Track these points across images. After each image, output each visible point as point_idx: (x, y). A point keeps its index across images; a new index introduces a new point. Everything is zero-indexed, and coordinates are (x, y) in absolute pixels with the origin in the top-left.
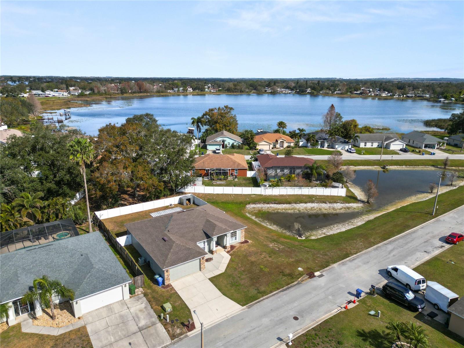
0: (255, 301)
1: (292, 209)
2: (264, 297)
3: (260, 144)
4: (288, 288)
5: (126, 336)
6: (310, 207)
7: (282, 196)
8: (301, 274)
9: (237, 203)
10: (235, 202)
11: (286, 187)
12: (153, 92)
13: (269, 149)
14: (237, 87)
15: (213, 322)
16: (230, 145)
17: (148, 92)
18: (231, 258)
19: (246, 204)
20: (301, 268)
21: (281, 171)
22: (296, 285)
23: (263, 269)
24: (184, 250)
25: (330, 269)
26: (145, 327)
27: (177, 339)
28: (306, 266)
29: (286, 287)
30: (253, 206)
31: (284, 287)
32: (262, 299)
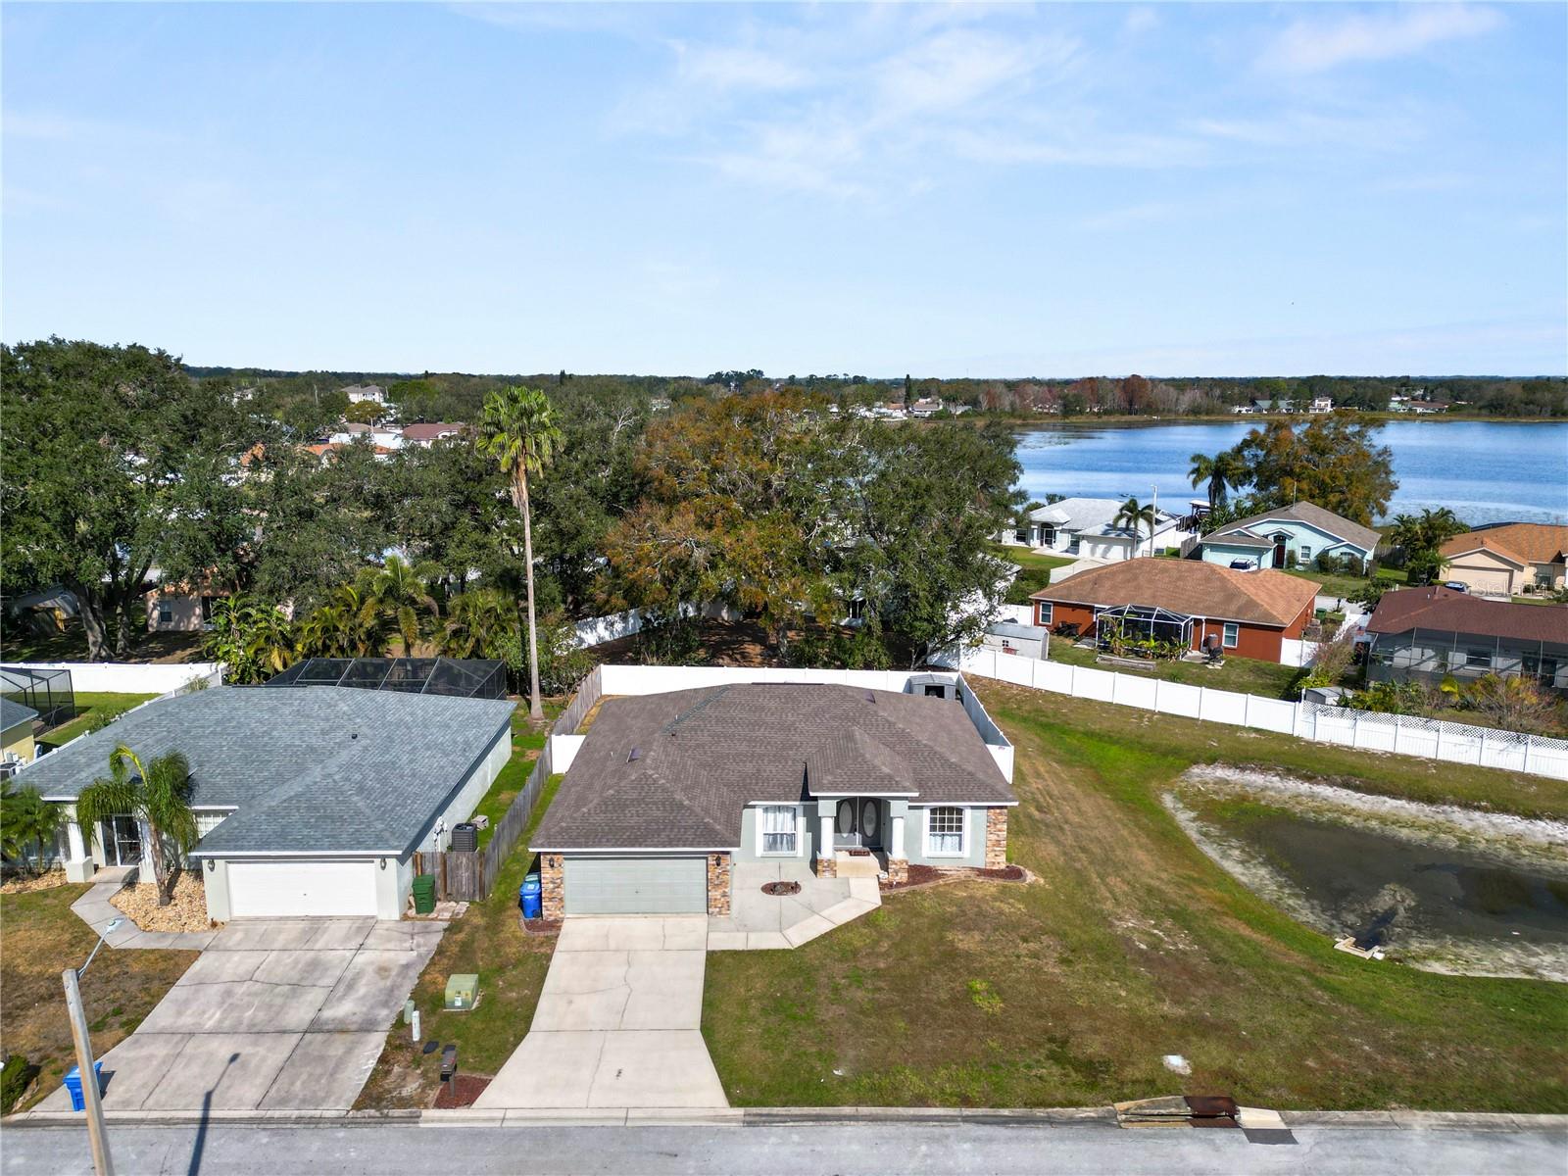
0: (806, 1110)
1: (1426, 828)
2: (864, 1110)
3: (1455, 562)
4: (1020, 1121)
5: (255, 1030)
6: (1544, 841)
7: (1407, 759)
8: (1156, 1084)
9: (1152, 749)
10: (1149, 741)
11: (1434, 723)
12: (1177, 413)
13: (1509, 590)
14: (1538, 395)
15: (555, 1114)
16: (1313, 557)
17: (1157, 412)
18: (878, 909)
19: (1196, 763)
20: (1185, 1057)
21: (1470, 662)
22: (1083, 1121)
23: (977, 999)
24: (655, 803)
25: (1371, 1124)
26: (331, 1027)
27: (372, 1112)
28: (1222, 1062)
29: (1020, 1111)
30: (1221, 772)
31: (1004, 1106)
32: (847, 1110)
